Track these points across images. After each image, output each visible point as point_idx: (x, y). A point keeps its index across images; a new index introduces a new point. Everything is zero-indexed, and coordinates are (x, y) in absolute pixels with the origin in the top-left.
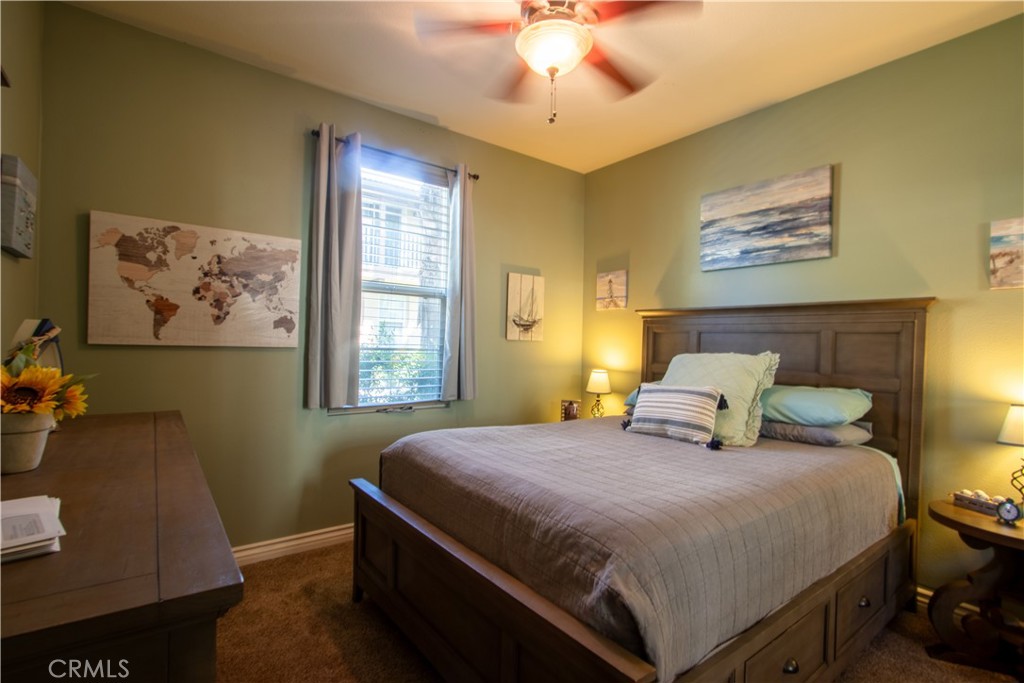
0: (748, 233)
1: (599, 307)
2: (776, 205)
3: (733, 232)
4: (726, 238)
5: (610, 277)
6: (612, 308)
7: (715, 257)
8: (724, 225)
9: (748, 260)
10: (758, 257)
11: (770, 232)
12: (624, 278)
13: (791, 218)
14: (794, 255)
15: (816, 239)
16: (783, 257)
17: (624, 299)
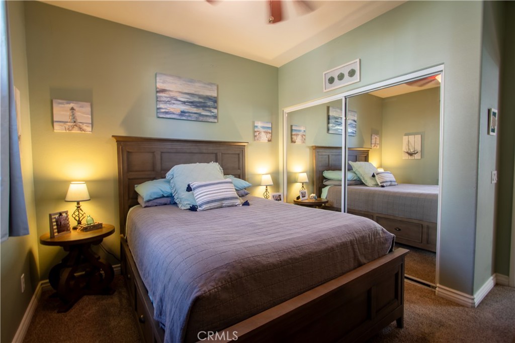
0: (184, 103)
1: (58, 128)
2: (197, 93)
3: (177, 100)
4: (173, 102)
5: (72, 105)
6: (76, 131)
7: (167, 111)
8: (172, 94)
9: (185, 116)
10: (189, 116)
11: (194, 105)
12: (90, 109)
13: (203, 101)
14: (205, 119)
15: (213, 114)
16: (199, 118)
17: (90, 125)
